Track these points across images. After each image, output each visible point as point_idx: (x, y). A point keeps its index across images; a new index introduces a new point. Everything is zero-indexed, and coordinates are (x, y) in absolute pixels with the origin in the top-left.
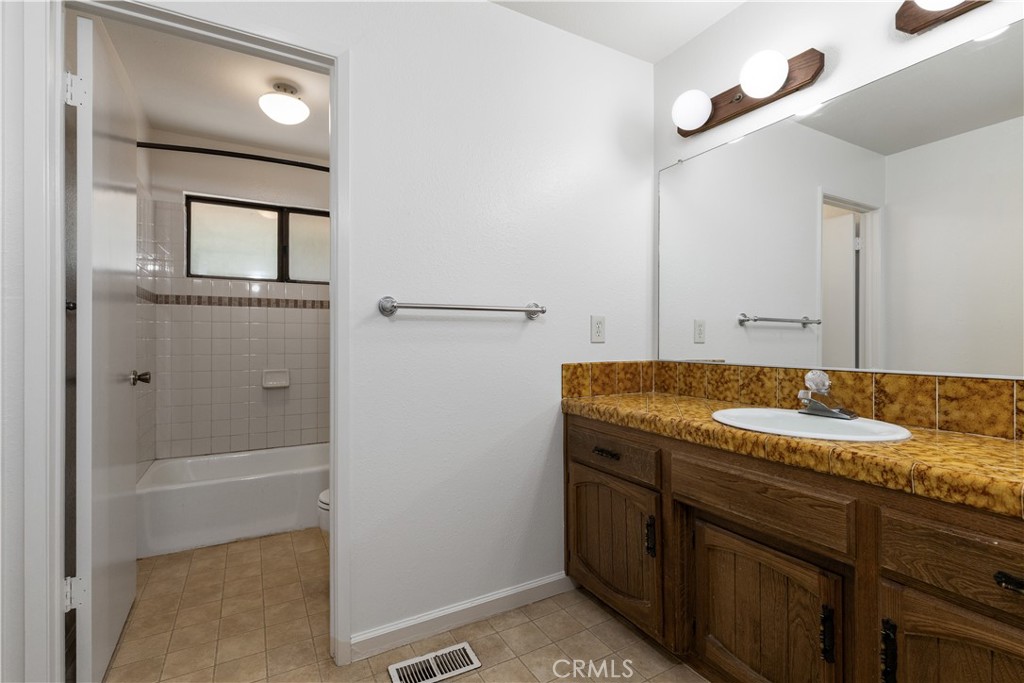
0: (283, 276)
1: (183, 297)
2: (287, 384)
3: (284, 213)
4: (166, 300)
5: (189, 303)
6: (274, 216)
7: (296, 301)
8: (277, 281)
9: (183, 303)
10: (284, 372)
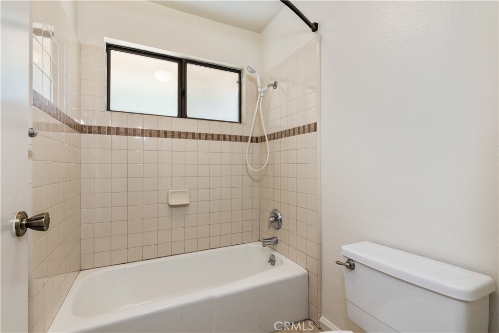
0: (182, 113)
1: (104, 128)
2: (188, 203)
3: (182, 63)
4: (90, 130)
5: (109, 133)
6: (175, 66)
7: (193, 134)
8: (178, 117)
9: (104, 133)
10: (185, 192)
